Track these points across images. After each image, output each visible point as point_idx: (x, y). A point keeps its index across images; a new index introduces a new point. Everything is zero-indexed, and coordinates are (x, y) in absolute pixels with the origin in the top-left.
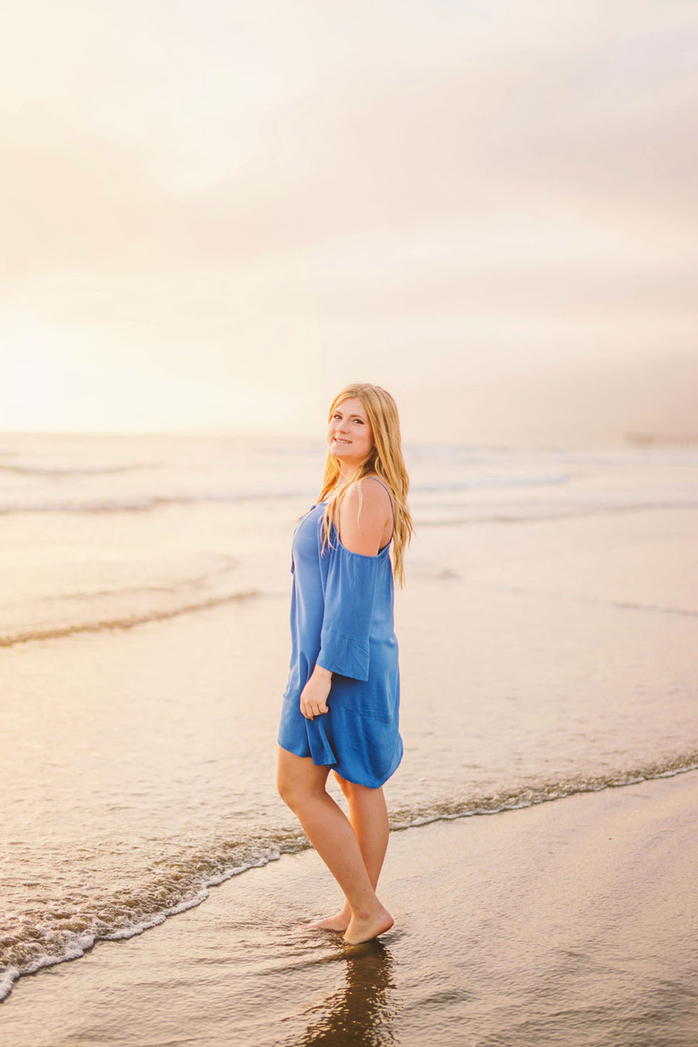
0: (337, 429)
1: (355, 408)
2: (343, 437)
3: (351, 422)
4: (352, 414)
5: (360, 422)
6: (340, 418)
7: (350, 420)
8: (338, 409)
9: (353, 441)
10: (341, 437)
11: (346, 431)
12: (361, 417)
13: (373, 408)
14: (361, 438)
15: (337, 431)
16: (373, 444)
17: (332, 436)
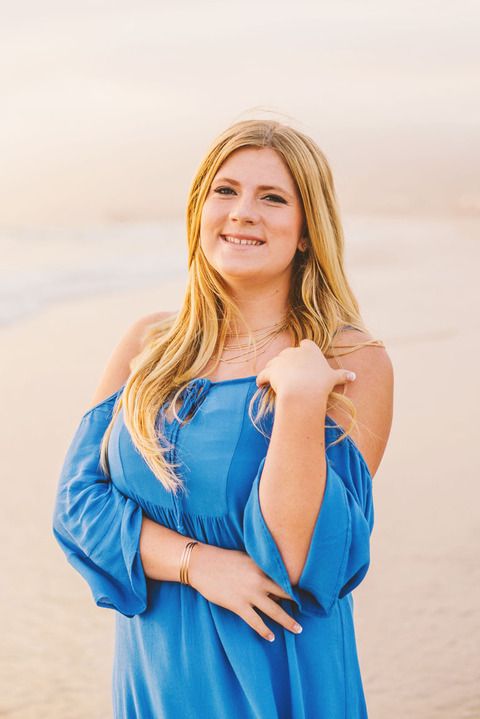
0: (233, 215)
3: (260, 201)
5: (278, 199)
9: (269, 240)
10: (242, 233)
11: (255, 218)
12: (280, 190)
13: (303, 170)
14: (284, 232)
15: (234, 220)
16: (298, 243)
17: (216, 231)
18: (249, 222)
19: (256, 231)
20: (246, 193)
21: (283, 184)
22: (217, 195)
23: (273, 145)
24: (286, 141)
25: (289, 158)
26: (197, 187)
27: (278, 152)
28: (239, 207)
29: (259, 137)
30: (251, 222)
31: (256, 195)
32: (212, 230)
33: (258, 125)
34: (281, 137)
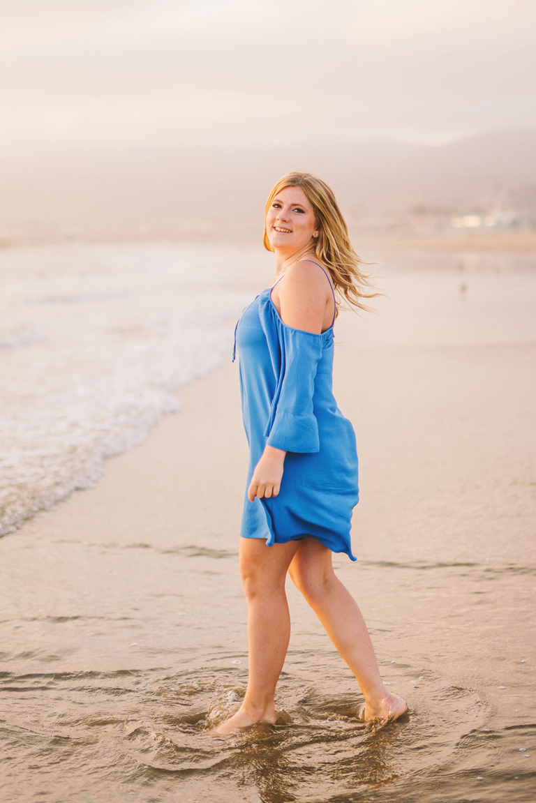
0: (277, 217)
1: (296, 196)
2: (285, 225)
3: (291, 211)
4: (294, 202)
5: (300, 211)
6: (279, 206)
7: (290, 208)
8: (278, 197)
9: (294, 231)
10: (282, 226)
11: (287, 219)
12: (301, 206)
14: (302, 227)
15: (278, 219)
16: (313, 233)
17: (272, 225)
18: (284, 221)
19: (288, 226)
20: (285, 207)
21: (304, 203)
23: (302, 185)
28: (281, 213)
29: (297, 181)
30: (286, 221)
32: (270, 225)
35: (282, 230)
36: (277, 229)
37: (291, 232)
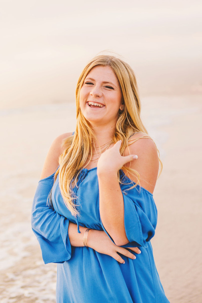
0: (91, 93)
9: (106, 105)
10: (95, 101)
11: (100, 95)
12: (111, 83)
13: (122, 76)
14: (112, 101)
15: (92, 95)
16: (120, 106)
17: (85, 100)
18: (98, 96)
19: (101, 101)
20: (97, 84)
21: (113, 81)
22: (86, 85)
23: (110, 65)
24: (115, 64)
25: (116, 71)
26: (79, 82)
27: (111, 68)
28: (94, 90)
29: (104, 62)
30: (99, 96)
31: (102, 85)
32: (84, 100)
33: (105, 57)
34: (114, 62)
35: (95, 104)
36: (90, 103)
37: (104, 106)
